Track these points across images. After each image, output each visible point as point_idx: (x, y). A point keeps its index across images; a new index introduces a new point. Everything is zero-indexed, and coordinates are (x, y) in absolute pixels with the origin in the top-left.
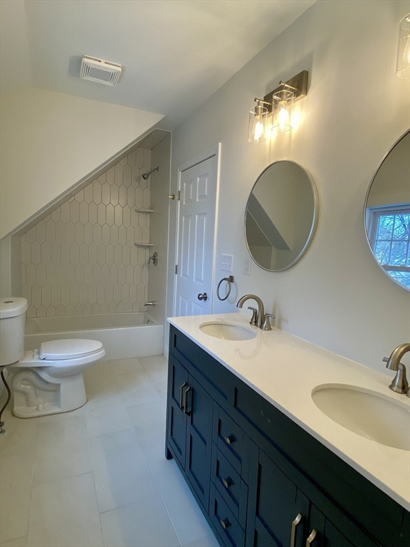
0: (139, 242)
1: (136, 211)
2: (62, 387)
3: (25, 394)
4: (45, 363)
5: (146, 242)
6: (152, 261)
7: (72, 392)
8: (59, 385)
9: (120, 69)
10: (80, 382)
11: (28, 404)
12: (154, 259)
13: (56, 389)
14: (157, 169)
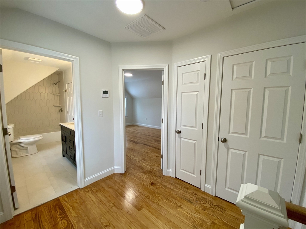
0: (55, 105)
1: (53, 94)
2: (29, 148)
3: (16, 151)
4: (22, 141)
5: (58, 105)
6: (61, 111)
7: (32, 149)
8: (28, 147)
9: (41, 61)
10: (35, 146)
11: (17, 154)
12: (61, 110)
13: (26, 149)
14: (60, 81)
